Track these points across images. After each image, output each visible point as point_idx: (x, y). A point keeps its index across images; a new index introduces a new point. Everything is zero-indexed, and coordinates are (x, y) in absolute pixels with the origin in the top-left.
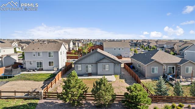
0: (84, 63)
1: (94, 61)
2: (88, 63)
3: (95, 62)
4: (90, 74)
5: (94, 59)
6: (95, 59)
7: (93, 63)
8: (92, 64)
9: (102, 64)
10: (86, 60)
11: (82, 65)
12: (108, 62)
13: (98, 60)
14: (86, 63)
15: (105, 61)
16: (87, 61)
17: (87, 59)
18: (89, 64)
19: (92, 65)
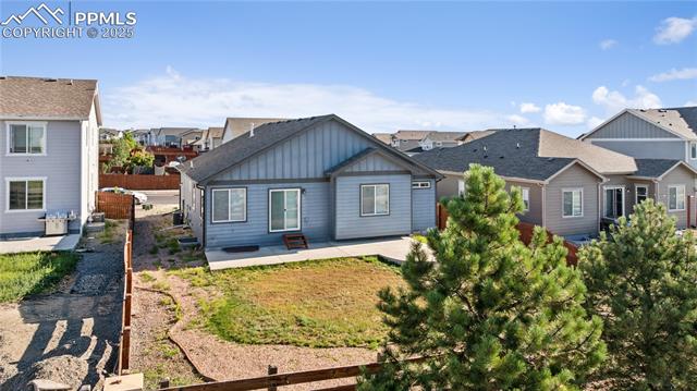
0: (262, 176)
1: (315, 168)
2: (283, 181)
3: (319, 175)
4: (294, 241)
5: (315, 153)
6: (319, 157)
7: (307, 180)
8: (304, 185)
9: (356, 180)
10: (270, 160)
11: (251, 187)
12: (388, 173)
13: (335, 163)
14: (271, 177)
15: (371, 163)
16: (279, 166)
17: (279, 156)
18: (291, 182)
19: (303, 191)
